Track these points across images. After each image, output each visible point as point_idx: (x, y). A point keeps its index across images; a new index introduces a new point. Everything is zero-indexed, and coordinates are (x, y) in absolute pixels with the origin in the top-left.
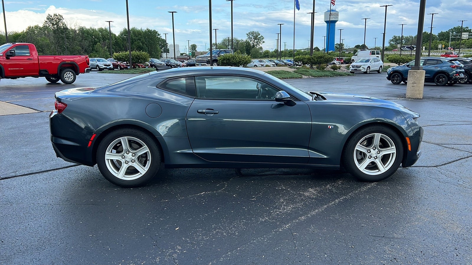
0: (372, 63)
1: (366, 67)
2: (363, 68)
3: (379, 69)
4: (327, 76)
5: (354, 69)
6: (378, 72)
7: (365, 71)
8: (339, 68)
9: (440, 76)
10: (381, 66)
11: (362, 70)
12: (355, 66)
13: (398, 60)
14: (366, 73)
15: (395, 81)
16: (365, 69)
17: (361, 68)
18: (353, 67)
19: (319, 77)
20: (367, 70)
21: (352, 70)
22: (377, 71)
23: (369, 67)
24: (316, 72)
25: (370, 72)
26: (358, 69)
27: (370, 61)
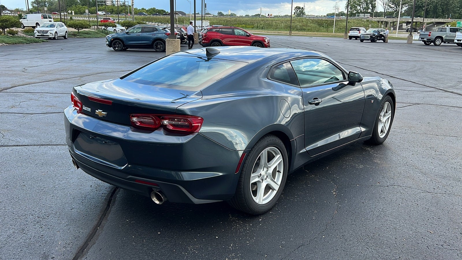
0: (58, 28)
1: (54, 33)
2: (50, 33)
3: (65, 34)
4: (22, 43)
5: (40, 34)
6: (65, 37)
7: (53, 37)
8: (16, 33)
9: (157, 43)
10: (66, 31)
11: (51, 35)
12: (41, 31)
13: (77, 25)
14: (54, 38)
15: (117, 48)
16: (53, 34)
17: (48, 34)
18: (38, 32)
19: (14, 44)
20: (55, 35)
21: (37, 36)
22: (63, 36)
23: (56, 32)
24: (7, 38)
25: (58, 38)
26: (45, 34)
27: (56, 27)
